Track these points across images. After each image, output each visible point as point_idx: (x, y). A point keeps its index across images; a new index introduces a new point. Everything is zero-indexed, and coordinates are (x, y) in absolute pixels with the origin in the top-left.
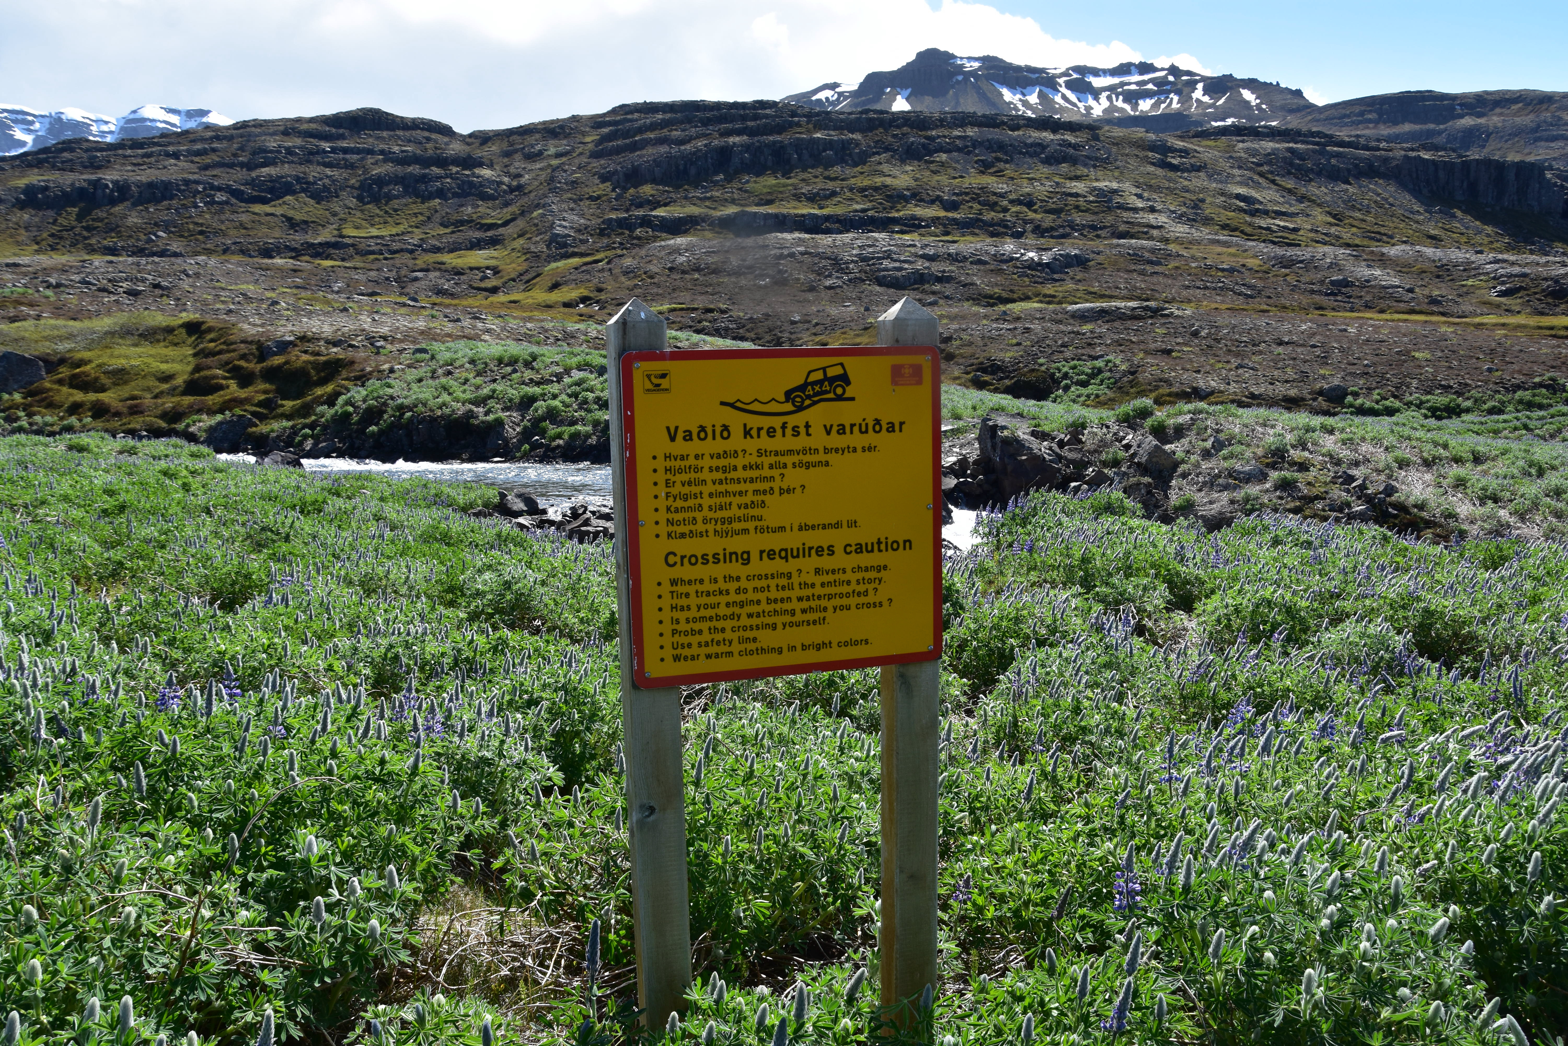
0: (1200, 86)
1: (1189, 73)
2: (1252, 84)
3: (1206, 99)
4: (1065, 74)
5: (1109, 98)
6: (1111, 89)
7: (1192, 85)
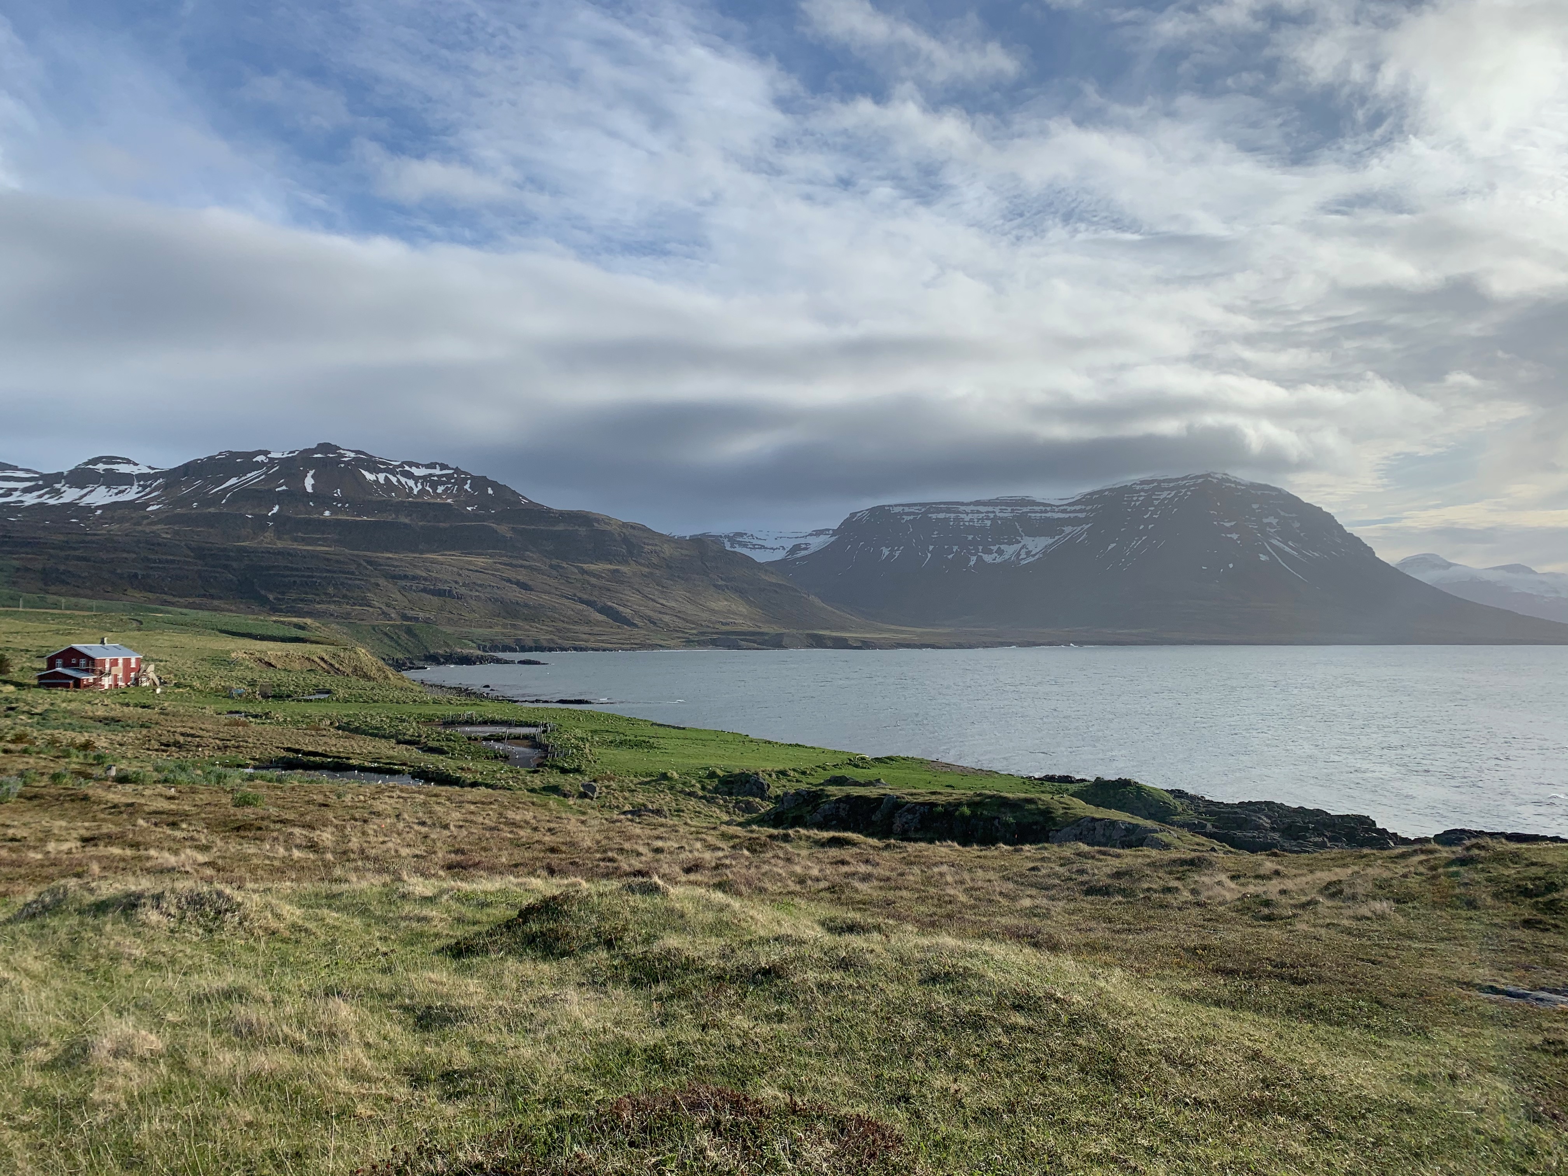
0: (469, 482)
1: (464, 473)
2: (494, 485)
3: (469, 490)
4: (401, 466)
5: (422, 484)
6: (424, 478)
7: (465, 481)
